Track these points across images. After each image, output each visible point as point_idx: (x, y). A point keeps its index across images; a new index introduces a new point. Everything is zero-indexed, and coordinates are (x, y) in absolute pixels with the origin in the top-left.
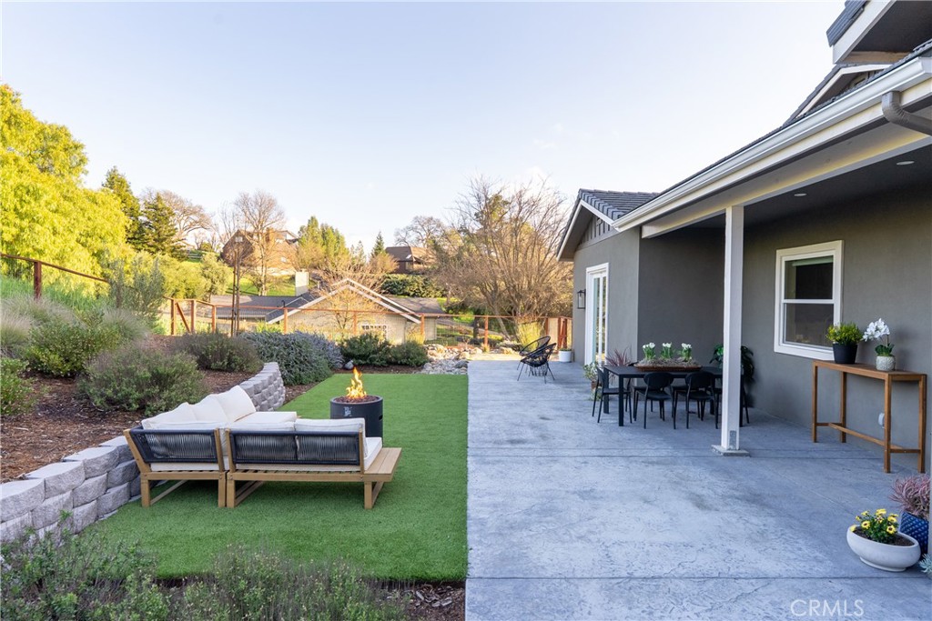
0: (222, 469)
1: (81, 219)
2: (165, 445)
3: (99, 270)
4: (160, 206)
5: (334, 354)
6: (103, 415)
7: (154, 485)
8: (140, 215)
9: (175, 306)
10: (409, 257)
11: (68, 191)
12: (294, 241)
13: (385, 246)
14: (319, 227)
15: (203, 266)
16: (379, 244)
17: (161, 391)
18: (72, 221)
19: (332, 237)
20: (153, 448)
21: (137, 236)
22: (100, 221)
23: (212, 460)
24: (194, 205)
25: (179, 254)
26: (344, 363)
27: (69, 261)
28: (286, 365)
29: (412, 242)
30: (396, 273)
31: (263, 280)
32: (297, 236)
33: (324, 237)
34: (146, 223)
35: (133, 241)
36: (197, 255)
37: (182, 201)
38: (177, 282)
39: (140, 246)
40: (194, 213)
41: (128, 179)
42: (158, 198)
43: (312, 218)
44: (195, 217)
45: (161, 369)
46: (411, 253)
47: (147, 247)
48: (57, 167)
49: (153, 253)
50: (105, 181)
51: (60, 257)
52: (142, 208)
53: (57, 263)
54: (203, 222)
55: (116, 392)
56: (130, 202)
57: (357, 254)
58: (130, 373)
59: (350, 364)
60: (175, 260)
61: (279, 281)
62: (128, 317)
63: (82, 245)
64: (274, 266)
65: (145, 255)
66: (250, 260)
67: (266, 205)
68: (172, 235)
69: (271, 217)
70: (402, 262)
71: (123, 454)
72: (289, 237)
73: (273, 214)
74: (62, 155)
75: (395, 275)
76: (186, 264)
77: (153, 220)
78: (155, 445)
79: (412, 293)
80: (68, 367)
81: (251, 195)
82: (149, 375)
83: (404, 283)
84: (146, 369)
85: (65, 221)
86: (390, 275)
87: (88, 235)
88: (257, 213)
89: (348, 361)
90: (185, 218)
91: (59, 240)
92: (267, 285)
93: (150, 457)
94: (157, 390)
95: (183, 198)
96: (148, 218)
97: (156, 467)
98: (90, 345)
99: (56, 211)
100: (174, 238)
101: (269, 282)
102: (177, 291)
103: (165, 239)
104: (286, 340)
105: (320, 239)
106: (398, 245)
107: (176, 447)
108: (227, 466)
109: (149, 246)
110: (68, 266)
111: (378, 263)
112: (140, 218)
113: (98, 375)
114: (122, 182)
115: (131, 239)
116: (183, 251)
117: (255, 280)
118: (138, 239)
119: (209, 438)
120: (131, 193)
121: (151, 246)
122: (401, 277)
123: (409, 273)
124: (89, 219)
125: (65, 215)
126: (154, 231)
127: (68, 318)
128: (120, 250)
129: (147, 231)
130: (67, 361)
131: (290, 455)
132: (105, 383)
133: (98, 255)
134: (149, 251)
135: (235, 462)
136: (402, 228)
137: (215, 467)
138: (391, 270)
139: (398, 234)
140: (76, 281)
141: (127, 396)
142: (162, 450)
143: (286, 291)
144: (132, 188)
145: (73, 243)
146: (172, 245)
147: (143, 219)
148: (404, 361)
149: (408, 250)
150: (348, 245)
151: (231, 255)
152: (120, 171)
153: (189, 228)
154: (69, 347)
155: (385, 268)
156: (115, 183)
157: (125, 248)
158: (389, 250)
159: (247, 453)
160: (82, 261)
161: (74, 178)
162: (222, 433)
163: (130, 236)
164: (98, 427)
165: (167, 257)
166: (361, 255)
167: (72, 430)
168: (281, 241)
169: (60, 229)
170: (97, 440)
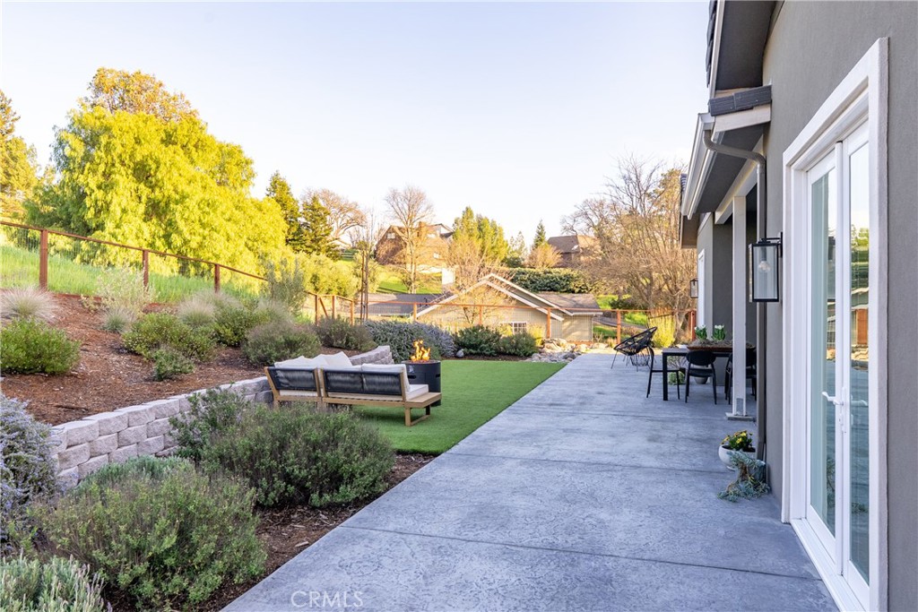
0: (320, 395)
1: (249, 225)
2: (287, 378)
3: (262, 271)
4: (316, 207)
5: (447, 343)
6: (256, 367)
7: (282, 403)
8: (300, 216)
9: (318, 301)
10: (576, 247)
11: (239, 201)
12: (447, 236)
13: (547, 237)
14: (475, 218)
15: (355, 265)
16: (541, 234)
17: (291, 352)
18: (242, 228)
19: (488, 228)
20: (281, 380)
21: (296, 238)
22: (264, 226)
23: (313, 389)
24: (350, 202)
25: (335, 254)
26: (455, 352)
27: (238, 264)
28: (398, 349)
29: (581, 230)
30: (559, 267)
31: (412, 278)
32: (452, 229)
33: (480, 229)
34: (305, 224)
35: (293, 242)
36: (348, 255)
37: (338, 199)
38: (330, 282)
39: (298, 247)
40: (350, 210)
41: (288, 182)
42: (314, 199)
43: (467, 209)
44: (350, 215)
45: (291, 337)
46: (578, 243)
47: (305, 249)
48: (231, 180)
49: (310, 253)
50: (269, 186)
51: (232, 261)
52: (301, 210)
53: (230, 265)
54: (358, 220)
55: (263, 352)
56: (290, 204)
57: (517, 247)
58: (272, 339)
59: (461, 353)
60: (329, 259)
61: (428, 279)
62: (279, 307)
63: (249, 249)
64: (423, 263)
65: (302, 255)
66: (400, 258)
67: (415, 200)
68: (327, 235)
69: (420, 211)
70: (566, 254)
71: (265, 386)
72: (444, 231)
73: (423, 207)
74: (235, 169)
75: (557, 270)
76: (340, 263)
77: (311, 220)
78: (282, 378)
79: (577, 290)
80: (236, 338)
81: (401, 190)
82: (283, 340)
83: (569, 278)
84: (281, 337)
85: (236, 228)
86: (552, 270)
87: (255, 240)
88: (407, 208)
89: (459, 349)
90: (342, 216)
91: (231, 245)
92: (417, 283)
93: (279, 386)
94: (288, 351)
95: (340, 195)
96: (306, 219)
97: (283, 393)
98: (249, 323)
99: (229, 220)
100: (329, 238)
101: (418, 280)
102: (330, 290)
103: (320, 239)
104: (400, 328)
105: (476, 232)
106: (565, 235)
107: (293, 380)
108: (323, 394)
109: (307, 247)
110: (238, 268)
111: (538, 256)
112: (299, 219)
113: (253, 341)
114: (283, 185)
115: (291, 240)
116: (337, 251)
117: (404, 278)
118: (298, 240)
119: (311, 375)
120: (292, 195)
121: (309, 247)
122: (564, 272)
123: (574, 266)
124: (256, 225)
125: (236, 222)
126: (311, 231)
127: (236, 305)
128: (280, 252)
129: (305, 231)
130: (236, 334)
131: (359, 386)
132: (257, 345)
133: (262, 257)
134: (306, 251)
135: (326, 391)
136: (568, 215)
137: (316, 394)
138: (554, 264)
139: (564, 221)
140: (244, 280)
141: (270, 355)
142: (286, 381)
143: (433, 289)
144: (292, 191)
145: (242, 247)
146: (327, 244)
147: (302, 220)
148: (513, 351)
149: (574, 239)
150: (507, 237)
151: (382, 252)
152: (282, 176)
153: (345, 227)
154: (237, 324)
155: (547, 261)
156: (278, 187)
157: (285, 251)
158: (552, 241)
159: (334, 385)
160: (248, 262)
161: (243, 190)
162: (319, 371)
163: (290, 237)
164: (252, 372)
165: (323, 256)
166: (521, 248)
167: (237, 372)
168: (433, 236)
169: (232, 235)
170: (251, 377)
